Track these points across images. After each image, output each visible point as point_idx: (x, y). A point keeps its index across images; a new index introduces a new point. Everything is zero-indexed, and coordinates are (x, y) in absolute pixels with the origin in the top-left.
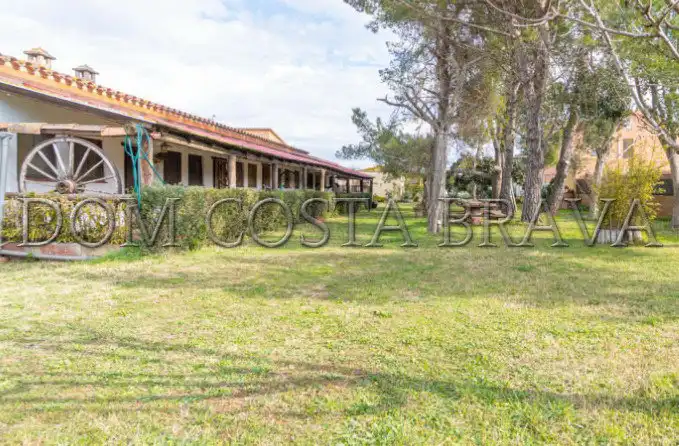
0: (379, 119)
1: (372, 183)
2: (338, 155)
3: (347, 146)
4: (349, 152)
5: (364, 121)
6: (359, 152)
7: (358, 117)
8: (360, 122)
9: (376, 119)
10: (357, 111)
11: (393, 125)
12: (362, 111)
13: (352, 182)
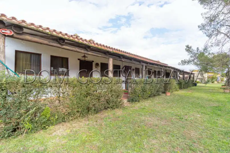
0: (198, 48)
1: (194, 76)
2: (179, 64)
3: (183, 60)
4: (184, 62)
5: (191, 50)
6: (189, 62)
7: (188, 49)
8: (189, 50)
9: (196, 48)
10: (187, 46)
11: (205, 49)
12: (190, 46)
13: (186, 76)
